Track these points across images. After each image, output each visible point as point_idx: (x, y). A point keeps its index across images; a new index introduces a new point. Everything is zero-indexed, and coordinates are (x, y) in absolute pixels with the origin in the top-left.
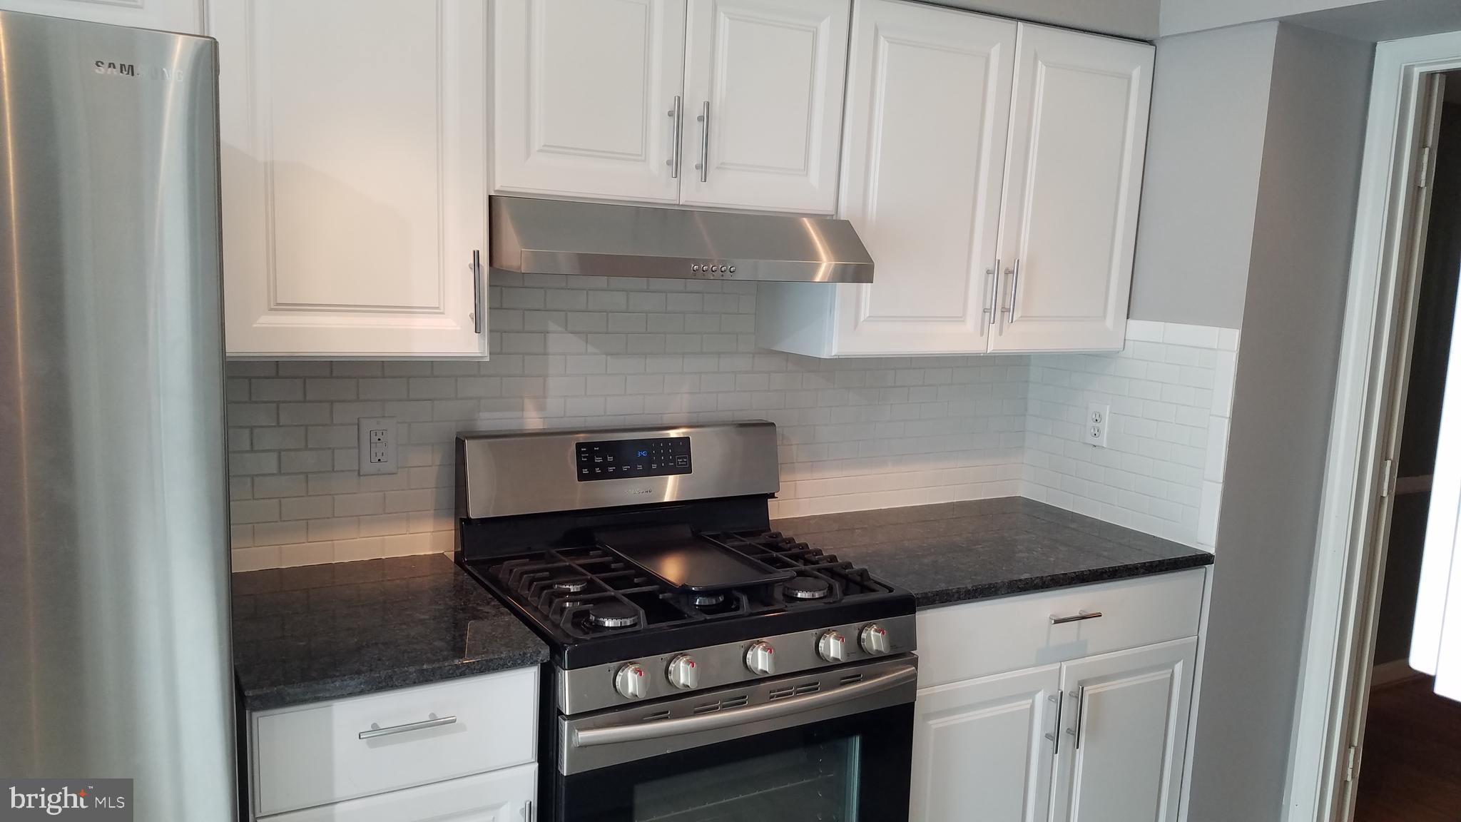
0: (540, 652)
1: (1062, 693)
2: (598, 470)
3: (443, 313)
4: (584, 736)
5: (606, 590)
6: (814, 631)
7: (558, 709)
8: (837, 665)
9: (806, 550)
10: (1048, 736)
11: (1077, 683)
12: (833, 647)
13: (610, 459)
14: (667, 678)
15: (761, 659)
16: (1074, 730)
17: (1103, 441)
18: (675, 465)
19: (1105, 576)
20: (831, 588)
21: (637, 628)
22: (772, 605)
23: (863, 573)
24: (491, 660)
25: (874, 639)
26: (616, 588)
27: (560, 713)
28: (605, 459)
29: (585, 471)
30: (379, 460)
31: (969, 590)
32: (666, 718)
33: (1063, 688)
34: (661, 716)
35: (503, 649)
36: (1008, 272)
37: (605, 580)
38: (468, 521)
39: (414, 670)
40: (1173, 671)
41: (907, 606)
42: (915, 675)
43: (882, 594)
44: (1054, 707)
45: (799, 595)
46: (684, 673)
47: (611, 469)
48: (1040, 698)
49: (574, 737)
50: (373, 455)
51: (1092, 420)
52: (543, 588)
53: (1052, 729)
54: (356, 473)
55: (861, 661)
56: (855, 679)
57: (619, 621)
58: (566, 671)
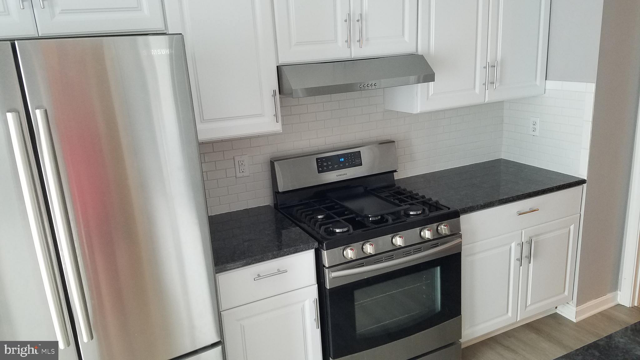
0: (314, 244)
1: (523, 242)
2: (325, 168)
3: (264, 116)
4: (334, 274)
5: (334, 218)
6: (419, 228)
7: (323, 265)
8: (429, 240)
9: (412, 194)
10: (517, 260)
11: (529, 238)
12: (427, 234)
13: (330, 163)
14: (363, 250)
15: (399, 241)
16: (528, 256)
17: (537, 133)
18: (355, 162)
19: (540, 193)
20: (424, 210)
21: (349, 232)
22: (401, 219)
23: (437, 202)
24: (297, 249)
25: (444, 229)
26: (339, 217)
27: (324, 266)
28: (327, 163)
29: (320, 169)
30: (243, 172)
31: (482, 205)
32: (364, 266)
33: (523, 241)
34: (362, 265)
35: (301, 244)
36: (492, 66)
37: (334, 213)
38: (278, 192)
39: (270, 254)
40: (570, 229)
41: (456, 214)
42: (461, 242)
43: (445, 211)
44: (519, 248)
45: (411, 213)
46: (369, 249)
47: (330, 167)
48: (513, 245)
49: (330, 276)
50: (240, 170)
51: (532, 124)
52: (311, 219)
53: (519, 257)
54: (235, 177)
55: (439, 238)
56: (436, 246)
57: (342, 229)
58: (325, 251)
